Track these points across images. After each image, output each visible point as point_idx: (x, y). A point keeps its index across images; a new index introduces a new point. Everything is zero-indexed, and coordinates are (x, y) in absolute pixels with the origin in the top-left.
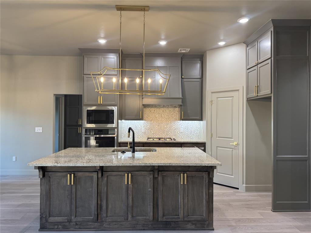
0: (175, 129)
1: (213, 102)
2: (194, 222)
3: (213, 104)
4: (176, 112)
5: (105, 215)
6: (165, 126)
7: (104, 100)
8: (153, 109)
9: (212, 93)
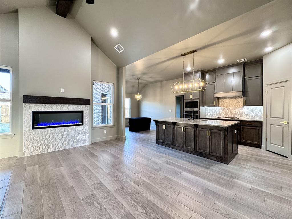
0: (242, 112)
1: (268, 92)
2: (215, 157)
3: (268, 94)
4: (241, 101)
5: (175, 143)
6: (234, 110)
7: (193, 97)
8: (225, 100)
9: (267, 85)
